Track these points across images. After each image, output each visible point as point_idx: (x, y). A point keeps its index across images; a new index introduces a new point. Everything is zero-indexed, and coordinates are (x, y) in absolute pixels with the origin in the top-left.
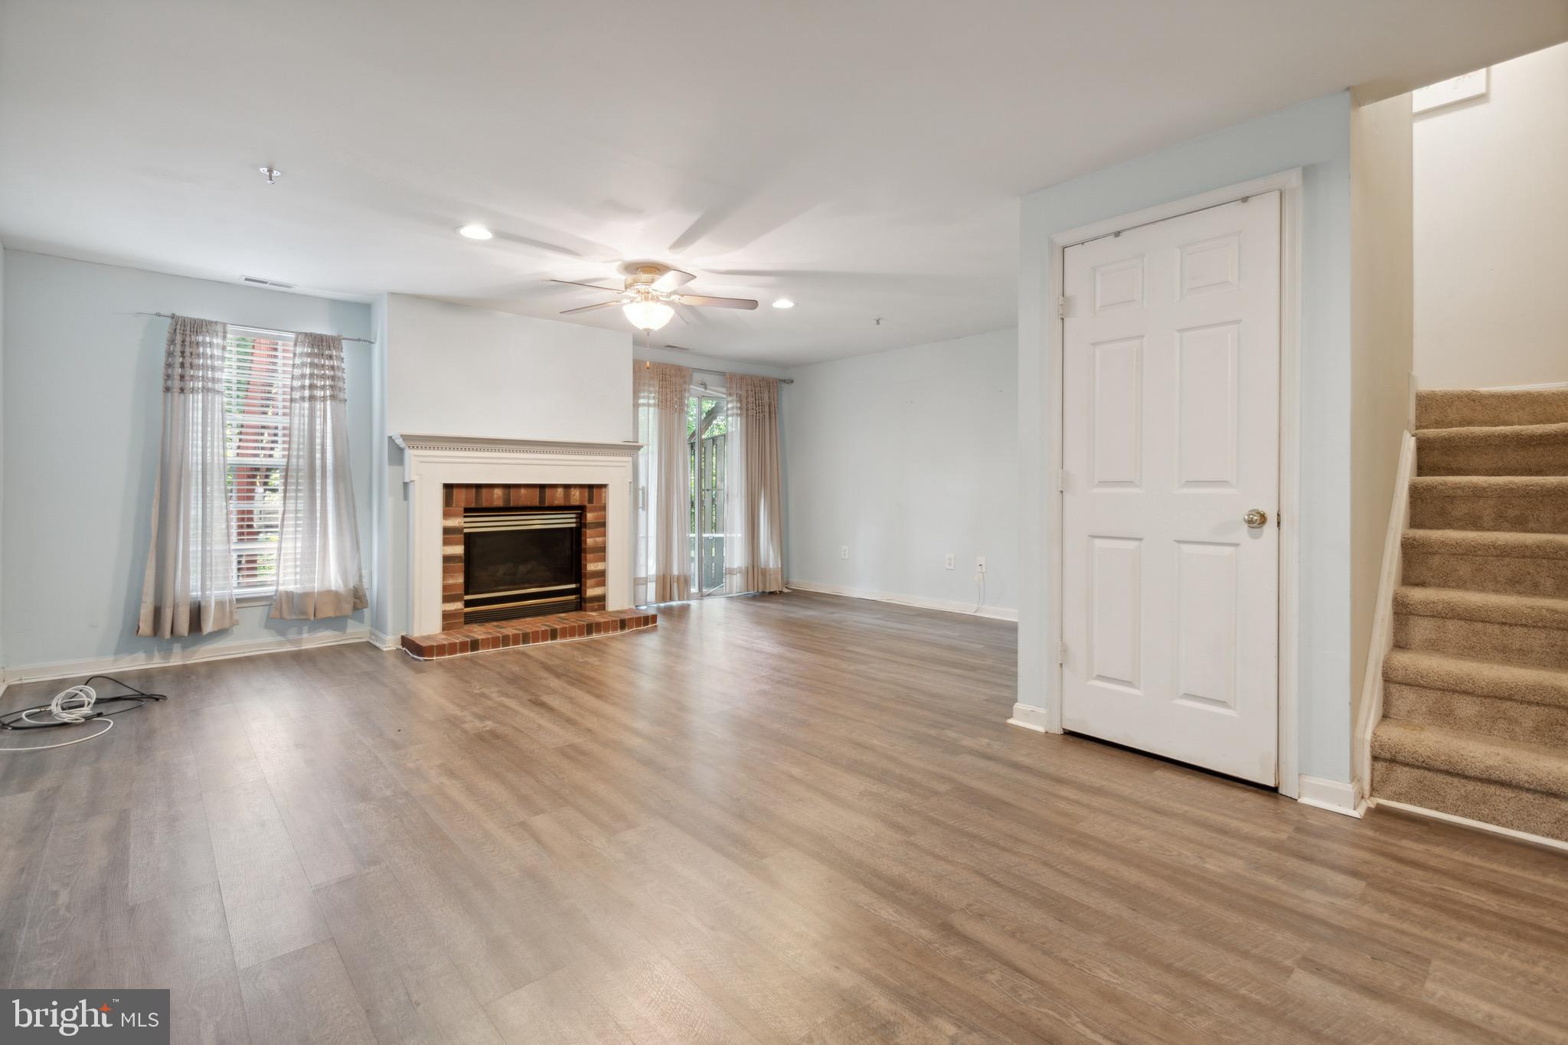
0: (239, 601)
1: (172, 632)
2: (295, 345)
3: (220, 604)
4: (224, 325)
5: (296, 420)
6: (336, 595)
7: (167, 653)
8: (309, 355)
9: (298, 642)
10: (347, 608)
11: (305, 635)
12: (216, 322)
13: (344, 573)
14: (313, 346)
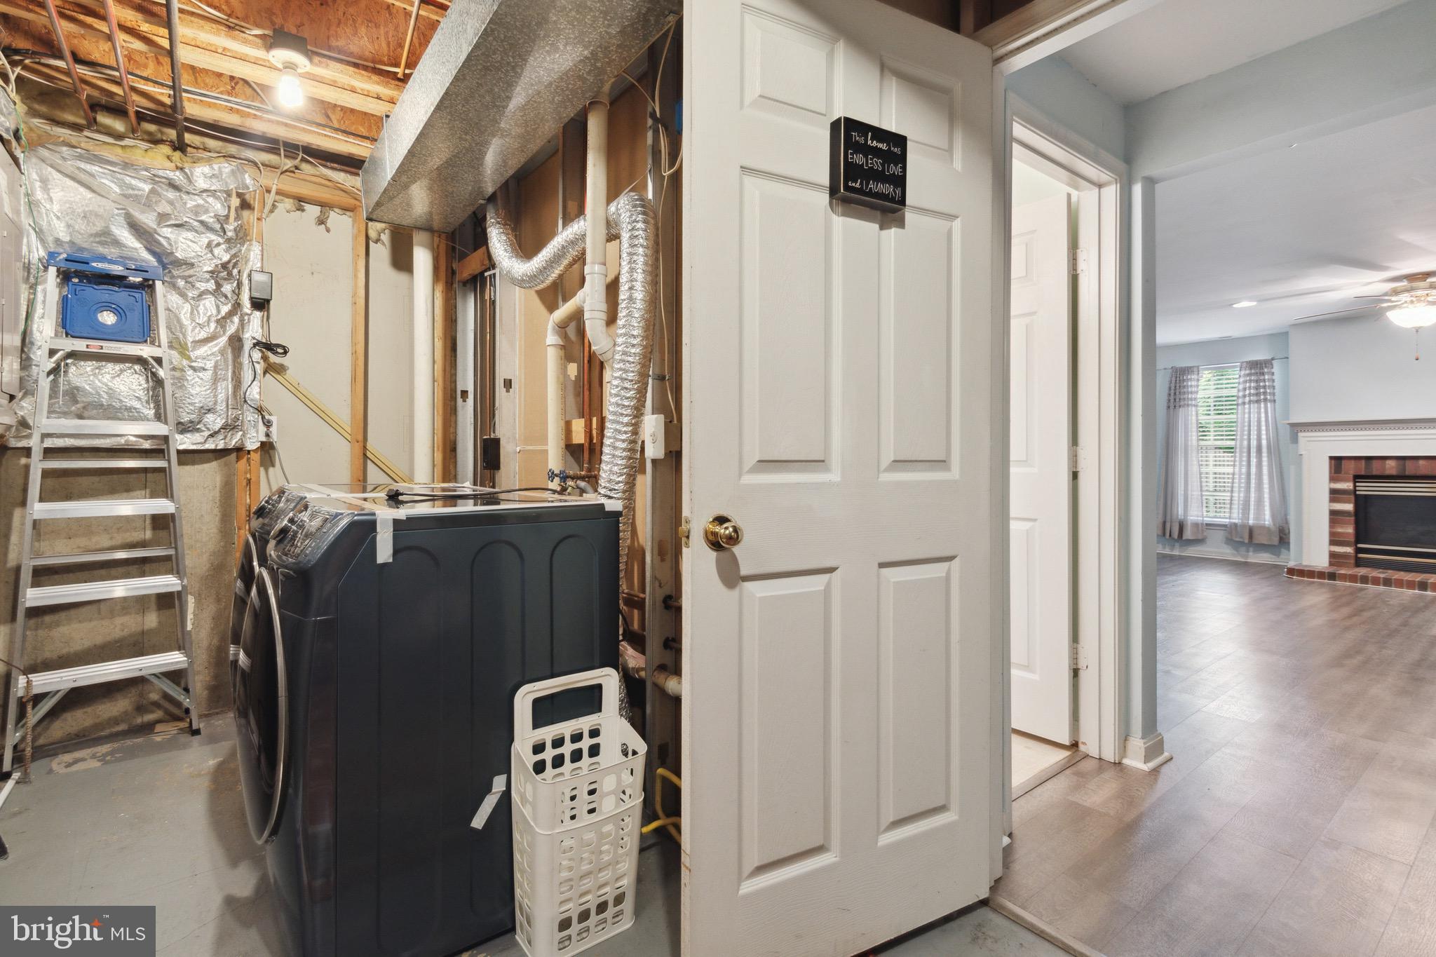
0: (1207, 525)
1: (1170, 535)
2: (1241, 370)
3: (1196, 525)
4: (1198, 367)
5: (1239, 416)
6: (1268, 529)
7: (1172, 548)
8: (1250, 375)
9: (1247, 557)
10: (1276, 541)
11: (1251, 554)
12: (1193, 367)
13: (1273, 516)
14: (1251, 369)
